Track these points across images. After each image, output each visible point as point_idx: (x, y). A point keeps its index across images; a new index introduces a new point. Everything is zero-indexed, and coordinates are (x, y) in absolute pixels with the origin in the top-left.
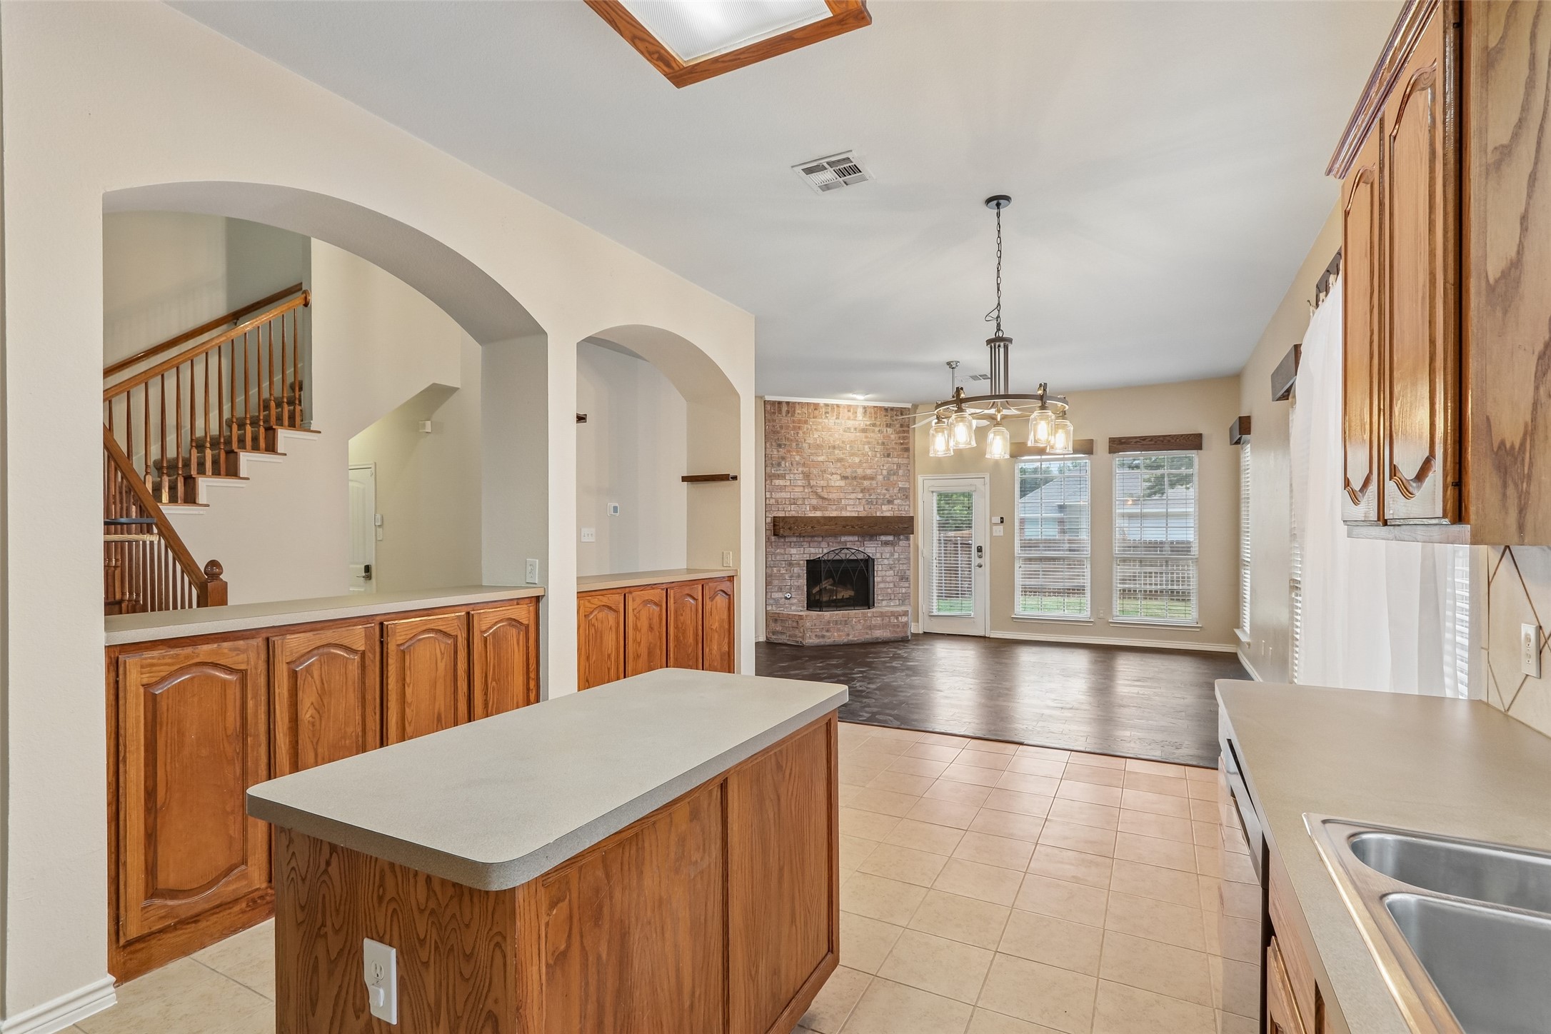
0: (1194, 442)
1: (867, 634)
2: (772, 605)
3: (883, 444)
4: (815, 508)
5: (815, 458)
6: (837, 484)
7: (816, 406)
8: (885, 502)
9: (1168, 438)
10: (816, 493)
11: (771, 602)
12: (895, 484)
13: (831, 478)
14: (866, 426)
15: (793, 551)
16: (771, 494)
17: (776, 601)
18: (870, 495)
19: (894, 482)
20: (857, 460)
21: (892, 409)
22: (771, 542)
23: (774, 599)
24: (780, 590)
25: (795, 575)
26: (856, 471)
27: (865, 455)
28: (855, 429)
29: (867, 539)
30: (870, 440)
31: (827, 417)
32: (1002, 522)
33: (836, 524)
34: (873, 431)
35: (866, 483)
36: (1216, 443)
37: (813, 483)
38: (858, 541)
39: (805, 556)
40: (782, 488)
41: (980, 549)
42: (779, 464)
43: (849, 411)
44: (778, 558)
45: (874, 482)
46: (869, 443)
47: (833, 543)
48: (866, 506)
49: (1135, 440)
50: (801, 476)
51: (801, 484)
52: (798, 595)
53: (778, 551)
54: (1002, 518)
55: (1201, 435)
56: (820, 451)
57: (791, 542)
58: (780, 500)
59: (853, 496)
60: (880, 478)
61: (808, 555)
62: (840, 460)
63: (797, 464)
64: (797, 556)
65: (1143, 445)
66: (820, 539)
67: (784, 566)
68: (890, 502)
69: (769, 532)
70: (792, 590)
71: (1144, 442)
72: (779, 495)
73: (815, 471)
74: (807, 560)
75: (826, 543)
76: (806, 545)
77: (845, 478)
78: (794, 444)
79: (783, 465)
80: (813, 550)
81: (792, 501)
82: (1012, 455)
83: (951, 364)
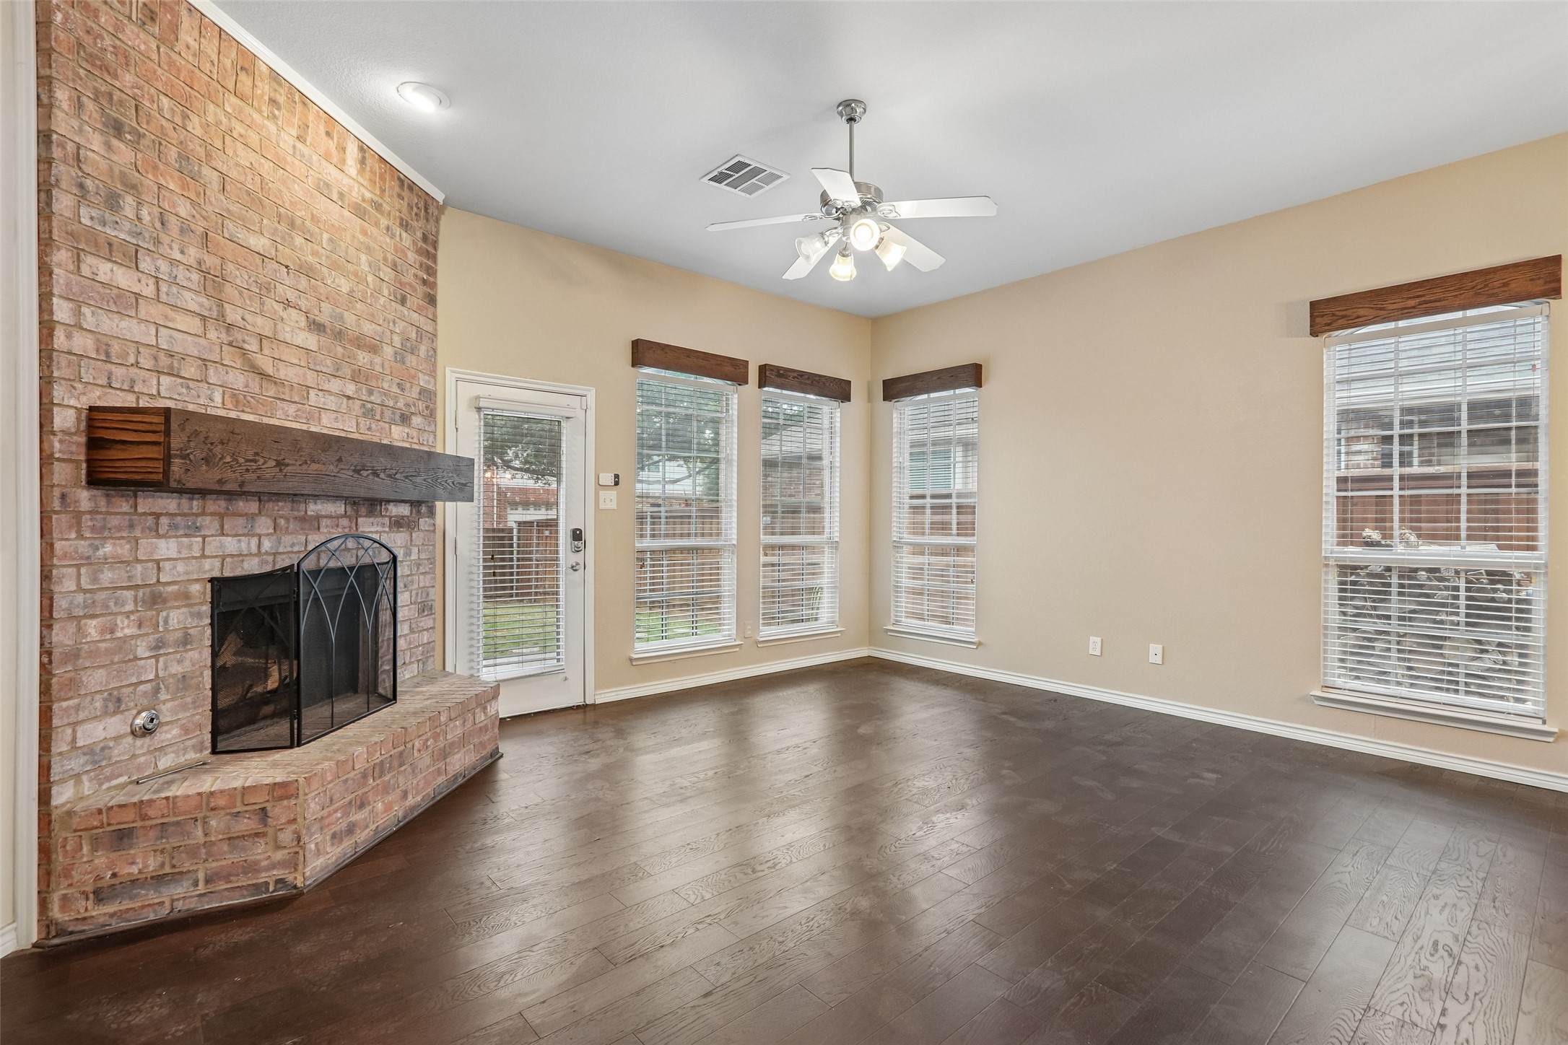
1: (439, 772)
2: (77, 777)
3: (394, 267)
4: (237, 399)
5: (242, 235)
6: (299, 342)
7: (247, 63)
8: (397, 418)
9: (823, 380)
10: (244, 353)
11: (76, 764)
12: (414, 377)
13: (284, 315)
14: (364, 200)
15: (166, 548)
16: (78, 313)
17: (98, 755)
18: (371, 393)
19: (412, 371)
20: (345, 286)
21: (412, 186)
22: (78, 515)
23: (89, 751)
24: (115, 704)
25: (171, 638)
26: (341, 317)
27: (360, 279)
28: (341, 195)
29: (363, 510)
30: (372, 244)
31: (275, 117)
32: (617, 483)
33: (340, 460)
34: (377, 225)
35: (363, 357)
36: (863, 398)
37: (233, 315)
38: (345, 515)
39: (207, 564)
40: (126, 302)
41: (577, 535)
42: (113, 202)
43: (328, 134)
44: (107, 577)
45: (378, 360)
46: (369, 250)
47: (287, 520)
48: (361, 420)
49: (792, 374)
50: (195, 276)
51: (193, 306)
52: (184, 707)
53: (108, 549)
54: (617, 476)
55: (853, 383)
56: (256, 218)
57: (157, 516)
58: (116, 348)
59: (335, 385)
60: (388, 351)
61: (217, 563)
62: (307, 271)
63: (182, 231)
64: (181, 567)
65: (802, 383)
66: (253, 506)
67: (129, 607)
68: (405, 419)
69: (61, 473)
70: (163, 696)
71: (801, 379)
72: (110, 324)
73: (240, 278)
74: (212, 580)
75: (270, 522)
76: (210, 525)
77: (316, 327)
78: (173, 153)
79: (129, 211)
80: (231, 544)
81: (164, 361)
82: (636, 362)
83: (853, 105)
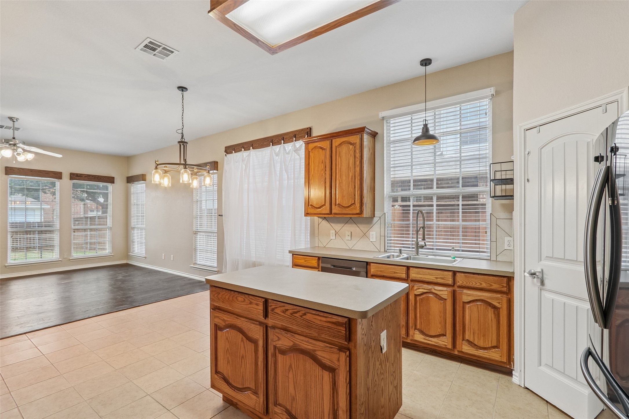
0: (111, 180)
9: (100, 177)
36: (120, 182)
49: (84, 176)
55: (114, 177)
65: (89, 178)
71: (89, 177)
82: (7, 173)
83: (13, 119)
